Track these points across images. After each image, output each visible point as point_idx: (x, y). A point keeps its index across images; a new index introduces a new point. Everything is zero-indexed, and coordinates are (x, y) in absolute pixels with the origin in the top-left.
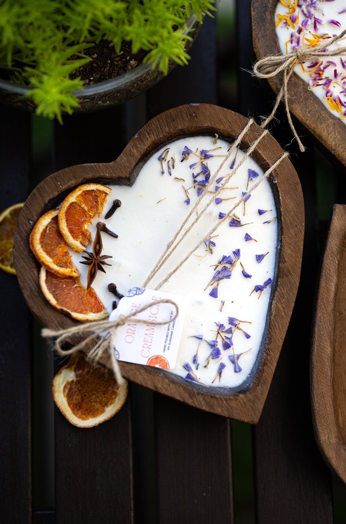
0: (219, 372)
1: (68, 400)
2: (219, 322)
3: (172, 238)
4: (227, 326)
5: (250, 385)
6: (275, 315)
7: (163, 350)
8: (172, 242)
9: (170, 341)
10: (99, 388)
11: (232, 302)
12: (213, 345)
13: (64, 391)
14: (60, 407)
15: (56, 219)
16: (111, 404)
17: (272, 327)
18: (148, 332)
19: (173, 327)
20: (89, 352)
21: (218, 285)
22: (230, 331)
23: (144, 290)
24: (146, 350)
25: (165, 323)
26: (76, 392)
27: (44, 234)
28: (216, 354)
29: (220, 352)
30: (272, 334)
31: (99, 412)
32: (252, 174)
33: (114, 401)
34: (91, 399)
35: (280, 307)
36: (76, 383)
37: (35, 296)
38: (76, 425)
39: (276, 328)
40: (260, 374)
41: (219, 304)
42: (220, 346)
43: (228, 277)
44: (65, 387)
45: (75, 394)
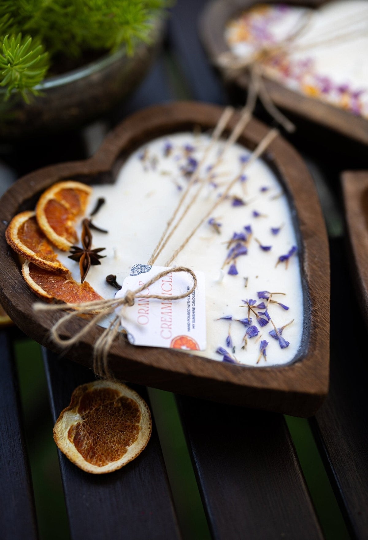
0: (263, 350)
1: (76, 445)
2: (247, 300)
3: (171, 215)
4: (258, 302)
5: (304, 352)
6: (312, 276)
7: (187, 329)
8: (172, 219)
9: (193, 318)
10: (115, 426)
11: (257, 277)
12: (246, 323)
13: (69, 436)
14: (66, 453)
15: (34, 220)
16: (133, 442)
17: (311, 287)
18: (163, 311)
19: (194, 303)
20: (95, 343)
21: (235, 262)
22: (262, 306)
23: (150, 268)
24: (166, 331)
25: (183, 297)
26: (85, 435)
27: (21, 231)
28: (253, 332)
29: (258, 330)
30: (314, 295)
31: (119, 453)
32: (244, 160)
33: (137, 437)
34: (107, 440)
35: (314, 266)
36: (84, 425)
37: (19, 294)
38: (92, 471)
39: (317, 288)
40: (313, 337)
41: (242, 282)
42: (255, 323)
43: (245, 253)
44: (70, 432)
45: (84, 438)
